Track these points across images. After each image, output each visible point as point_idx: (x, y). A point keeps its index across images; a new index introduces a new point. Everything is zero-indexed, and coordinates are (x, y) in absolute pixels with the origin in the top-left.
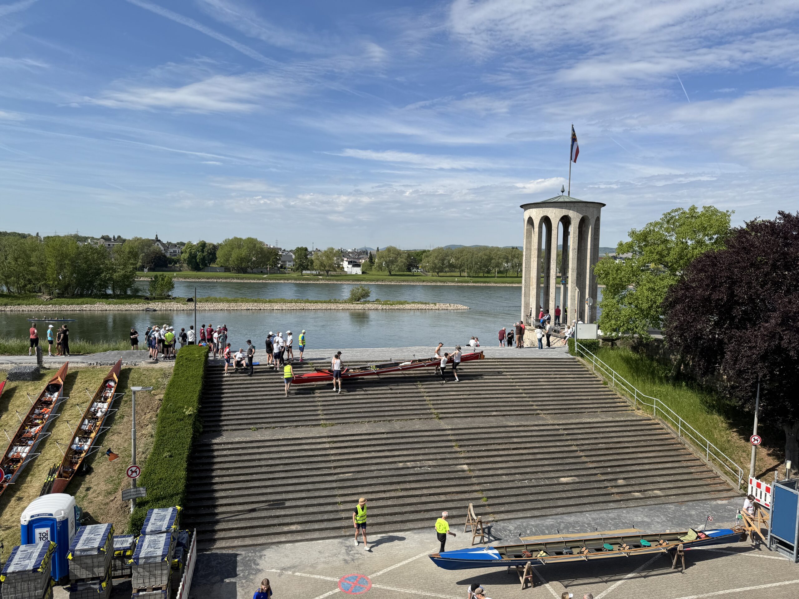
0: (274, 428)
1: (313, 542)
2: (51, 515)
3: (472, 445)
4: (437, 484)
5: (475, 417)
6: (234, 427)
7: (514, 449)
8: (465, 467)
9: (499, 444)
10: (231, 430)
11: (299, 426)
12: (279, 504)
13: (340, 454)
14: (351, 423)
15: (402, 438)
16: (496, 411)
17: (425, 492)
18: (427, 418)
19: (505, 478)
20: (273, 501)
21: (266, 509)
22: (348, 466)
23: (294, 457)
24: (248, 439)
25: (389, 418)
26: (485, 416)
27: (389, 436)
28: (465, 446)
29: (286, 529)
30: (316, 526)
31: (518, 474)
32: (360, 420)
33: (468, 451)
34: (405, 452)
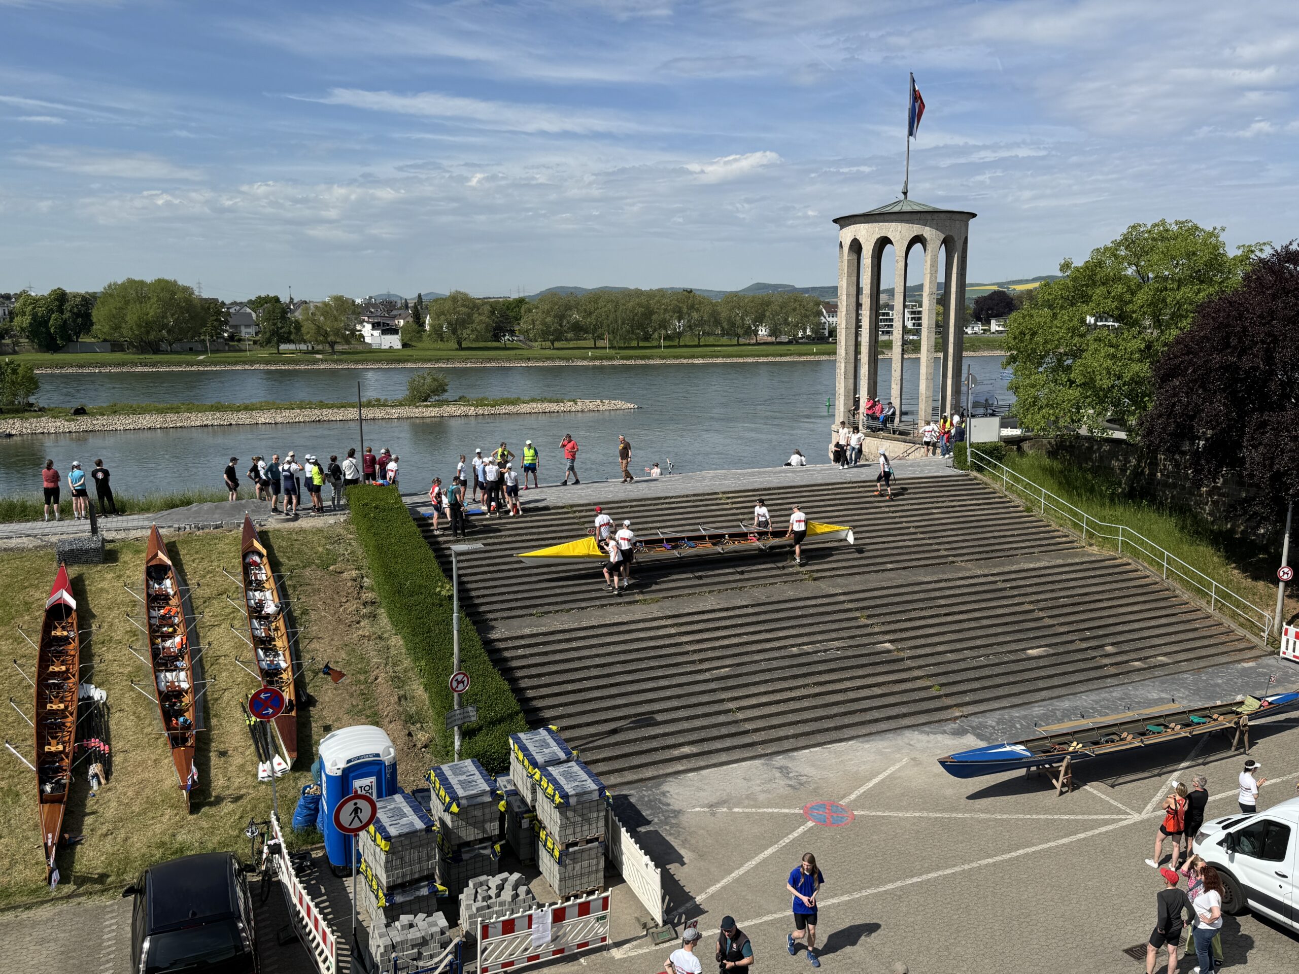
0: (568, 611)
1: (725, 767)
2: (378, 755)
3: (884, 614)
4: (860, 672)
5: (863, 573)
6: (505, 614)
7: (946, 615)
8: (888, 646)
9: (922, 609)
10: (502, 618)
11: (606, 605)
12: (647, 720)
13: (698, 641)
14: (685, 595)
15: (778, 611)
16: (891, 562)
17: (848, 684)
18: (796, 581)
19: (950, 656)
20: (635, 715)
21: (631, 729)
22: (718, 658)
23: (630, 651)
24: (544, 629)
25: (740, 585)
26: (878, 571)
27: (757, 609)
28: (874, 616)
29: (676, 753)
30: (718, 745)
31: (967, 649)
32: (697, 590)
33: (883, 623)
34: (793, 632)
